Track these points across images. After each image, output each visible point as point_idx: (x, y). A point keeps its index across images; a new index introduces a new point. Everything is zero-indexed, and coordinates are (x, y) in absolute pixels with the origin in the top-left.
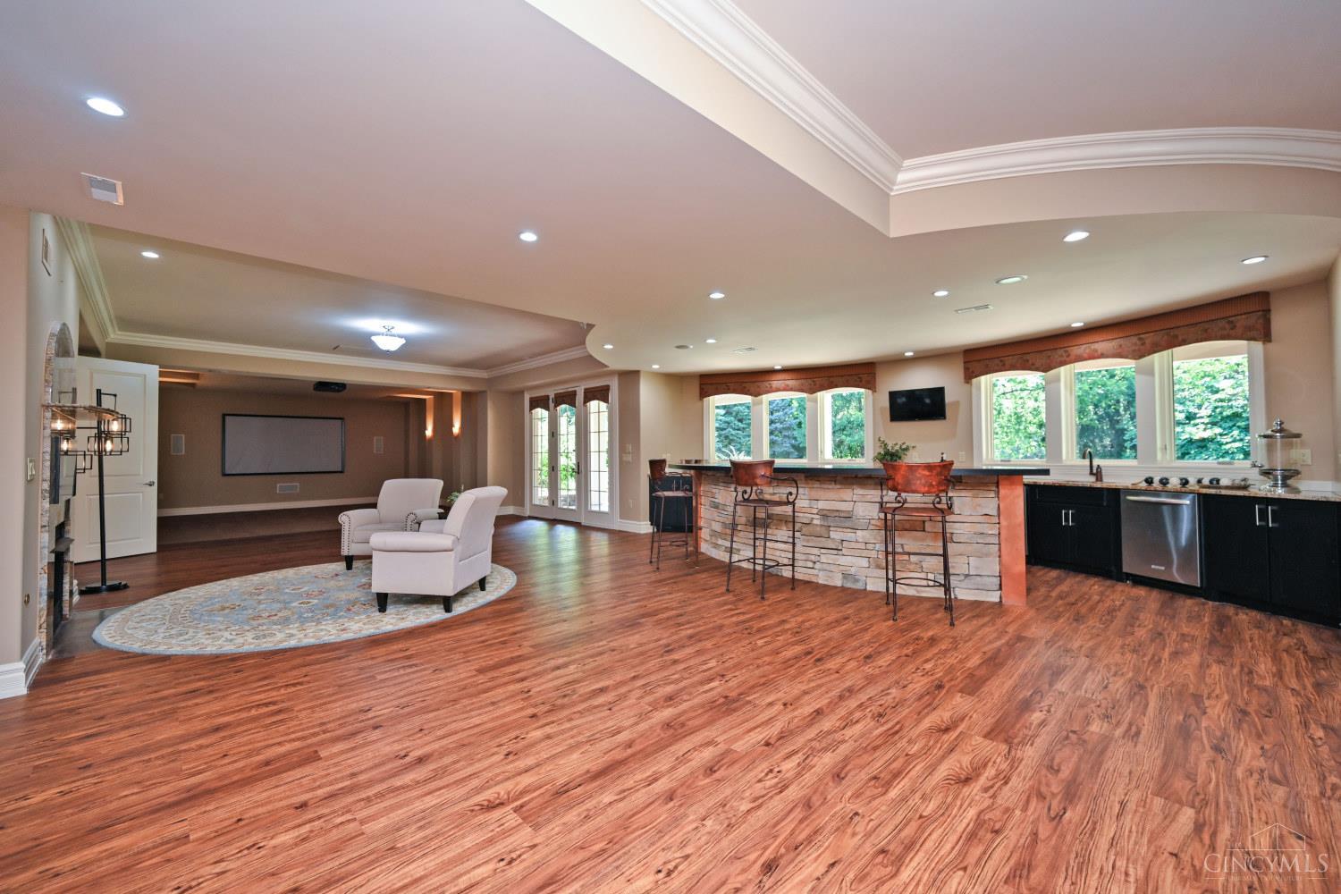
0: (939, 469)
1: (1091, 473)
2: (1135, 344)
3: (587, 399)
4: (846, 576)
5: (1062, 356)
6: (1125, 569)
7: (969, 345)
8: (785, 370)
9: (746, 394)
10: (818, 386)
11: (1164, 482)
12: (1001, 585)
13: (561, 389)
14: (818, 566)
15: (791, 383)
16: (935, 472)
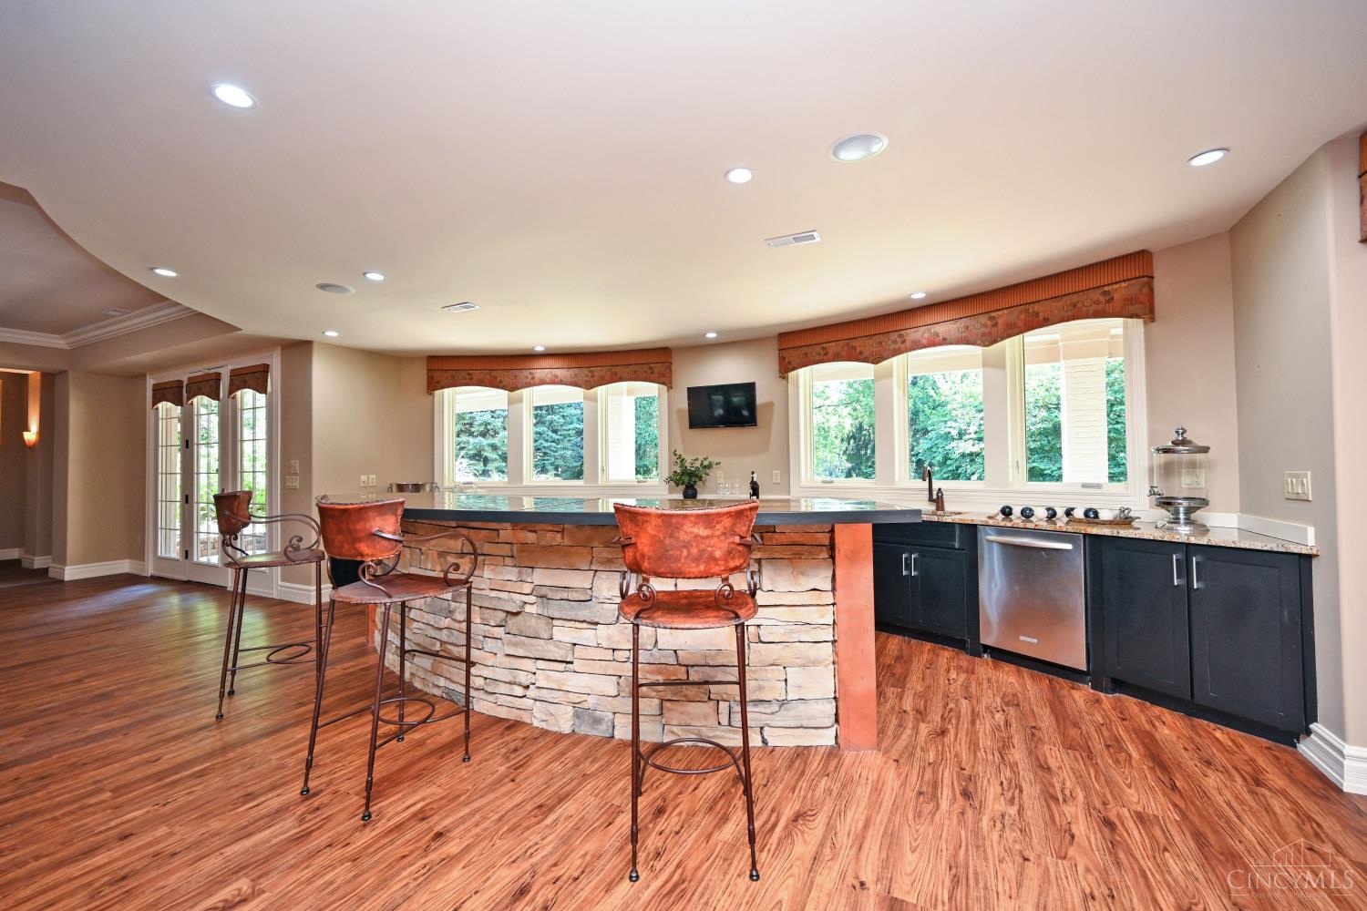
0: (727, 522)
1: (931, 499)
2: (985, 325)
3: (234, 387)
4: (580, 712)
5: (895, 342)
6: (983, 641)
7: (784, 324)
8: (551, 355)
9: (498, 387)
10: (596, 378)
11: (1027, 514)
12: (837, 715)
13: (200, 370)
14: (532, 692)
15: (561, 373)
16: (719, 529)
